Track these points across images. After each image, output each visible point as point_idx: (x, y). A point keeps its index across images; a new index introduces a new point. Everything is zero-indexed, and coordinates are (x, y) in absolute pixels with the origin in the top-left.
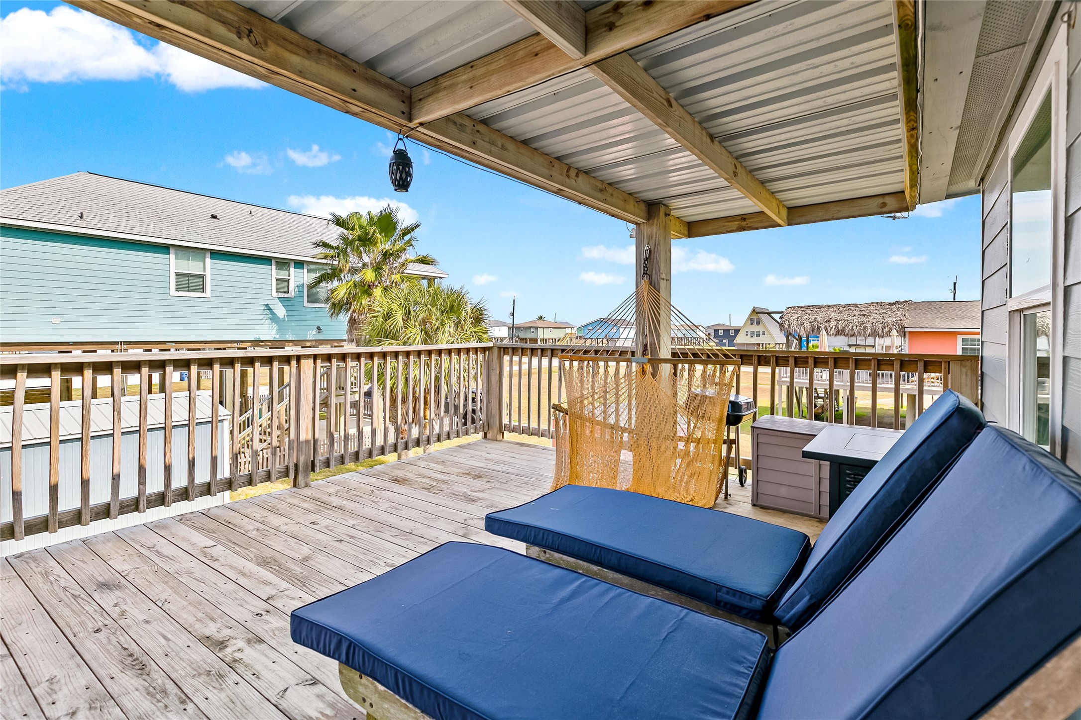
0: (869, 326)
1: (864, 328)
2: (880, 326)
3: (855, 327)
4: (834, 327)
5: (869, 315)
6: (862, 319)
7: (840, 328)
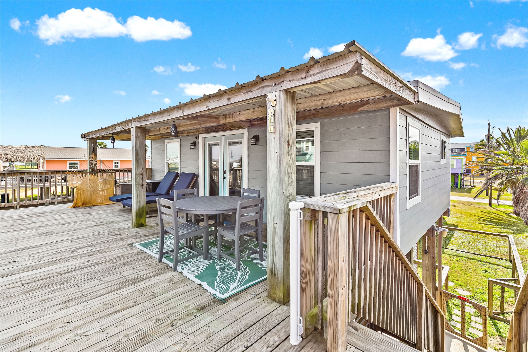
0: (26, 157)
1: (23, 158)
2: (32, 157)
3: (18, 158)
4: (4, 158)
5: (24, 152)
6: (21, 154)
7: (8, 158)
